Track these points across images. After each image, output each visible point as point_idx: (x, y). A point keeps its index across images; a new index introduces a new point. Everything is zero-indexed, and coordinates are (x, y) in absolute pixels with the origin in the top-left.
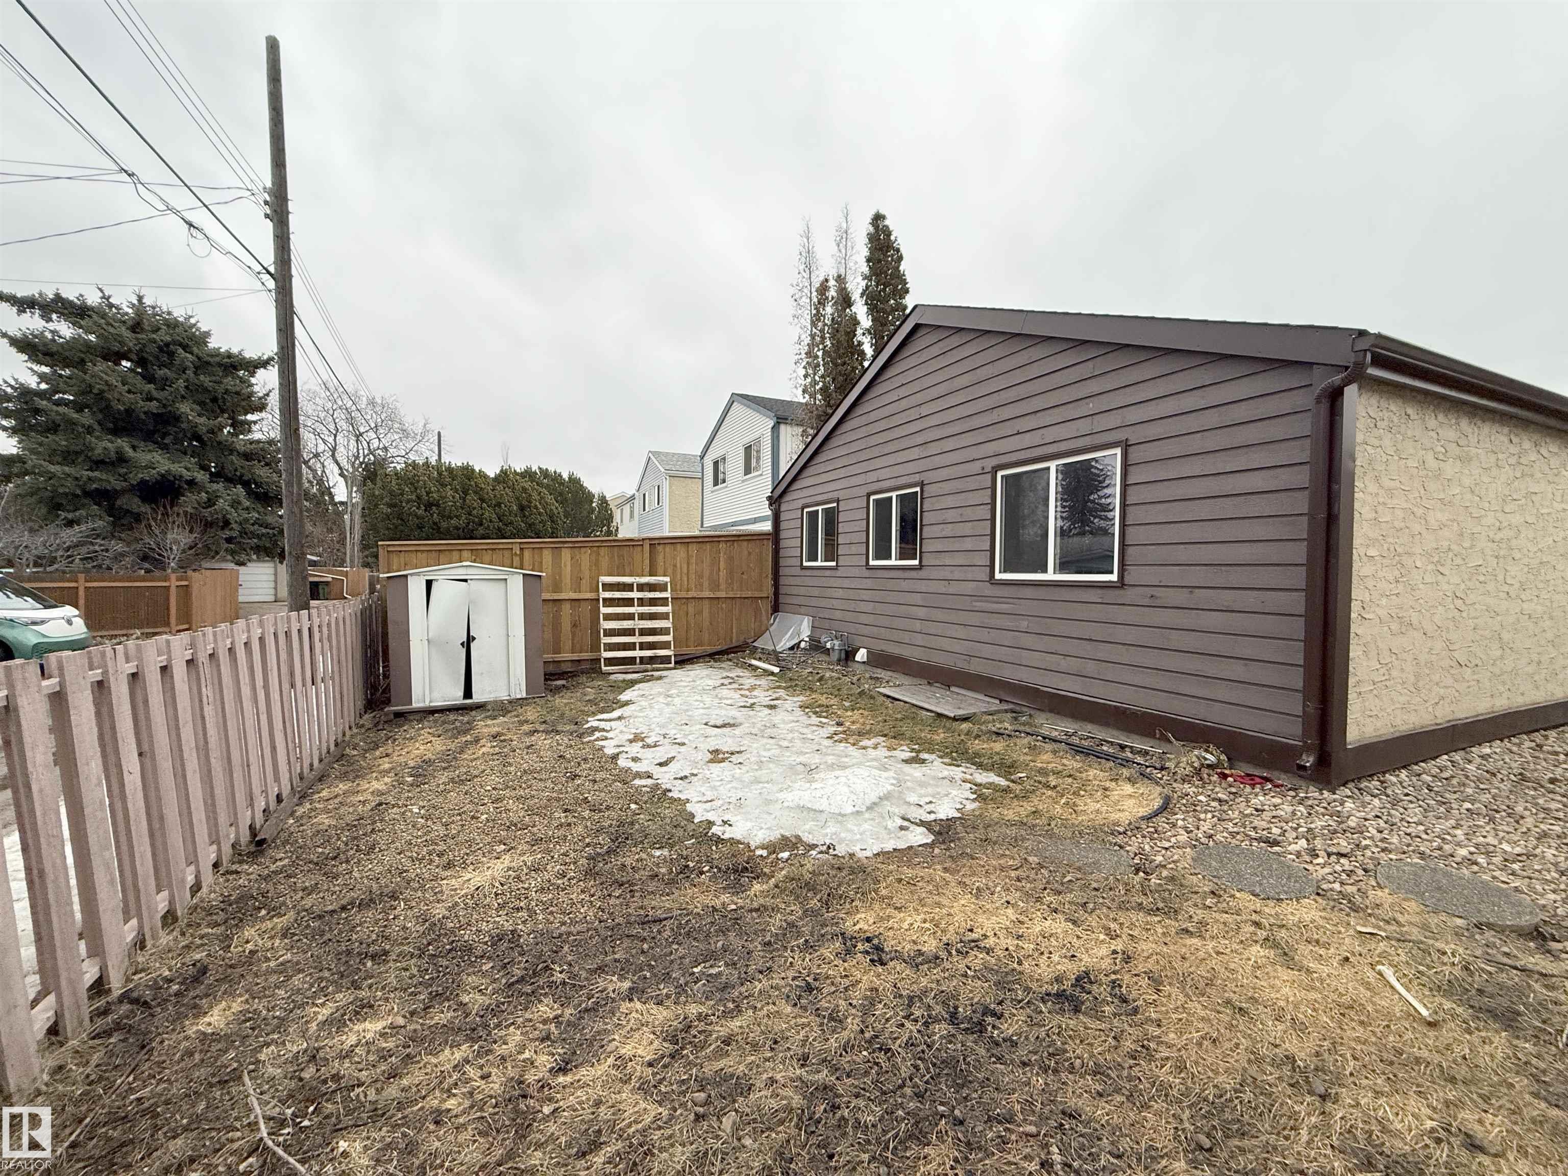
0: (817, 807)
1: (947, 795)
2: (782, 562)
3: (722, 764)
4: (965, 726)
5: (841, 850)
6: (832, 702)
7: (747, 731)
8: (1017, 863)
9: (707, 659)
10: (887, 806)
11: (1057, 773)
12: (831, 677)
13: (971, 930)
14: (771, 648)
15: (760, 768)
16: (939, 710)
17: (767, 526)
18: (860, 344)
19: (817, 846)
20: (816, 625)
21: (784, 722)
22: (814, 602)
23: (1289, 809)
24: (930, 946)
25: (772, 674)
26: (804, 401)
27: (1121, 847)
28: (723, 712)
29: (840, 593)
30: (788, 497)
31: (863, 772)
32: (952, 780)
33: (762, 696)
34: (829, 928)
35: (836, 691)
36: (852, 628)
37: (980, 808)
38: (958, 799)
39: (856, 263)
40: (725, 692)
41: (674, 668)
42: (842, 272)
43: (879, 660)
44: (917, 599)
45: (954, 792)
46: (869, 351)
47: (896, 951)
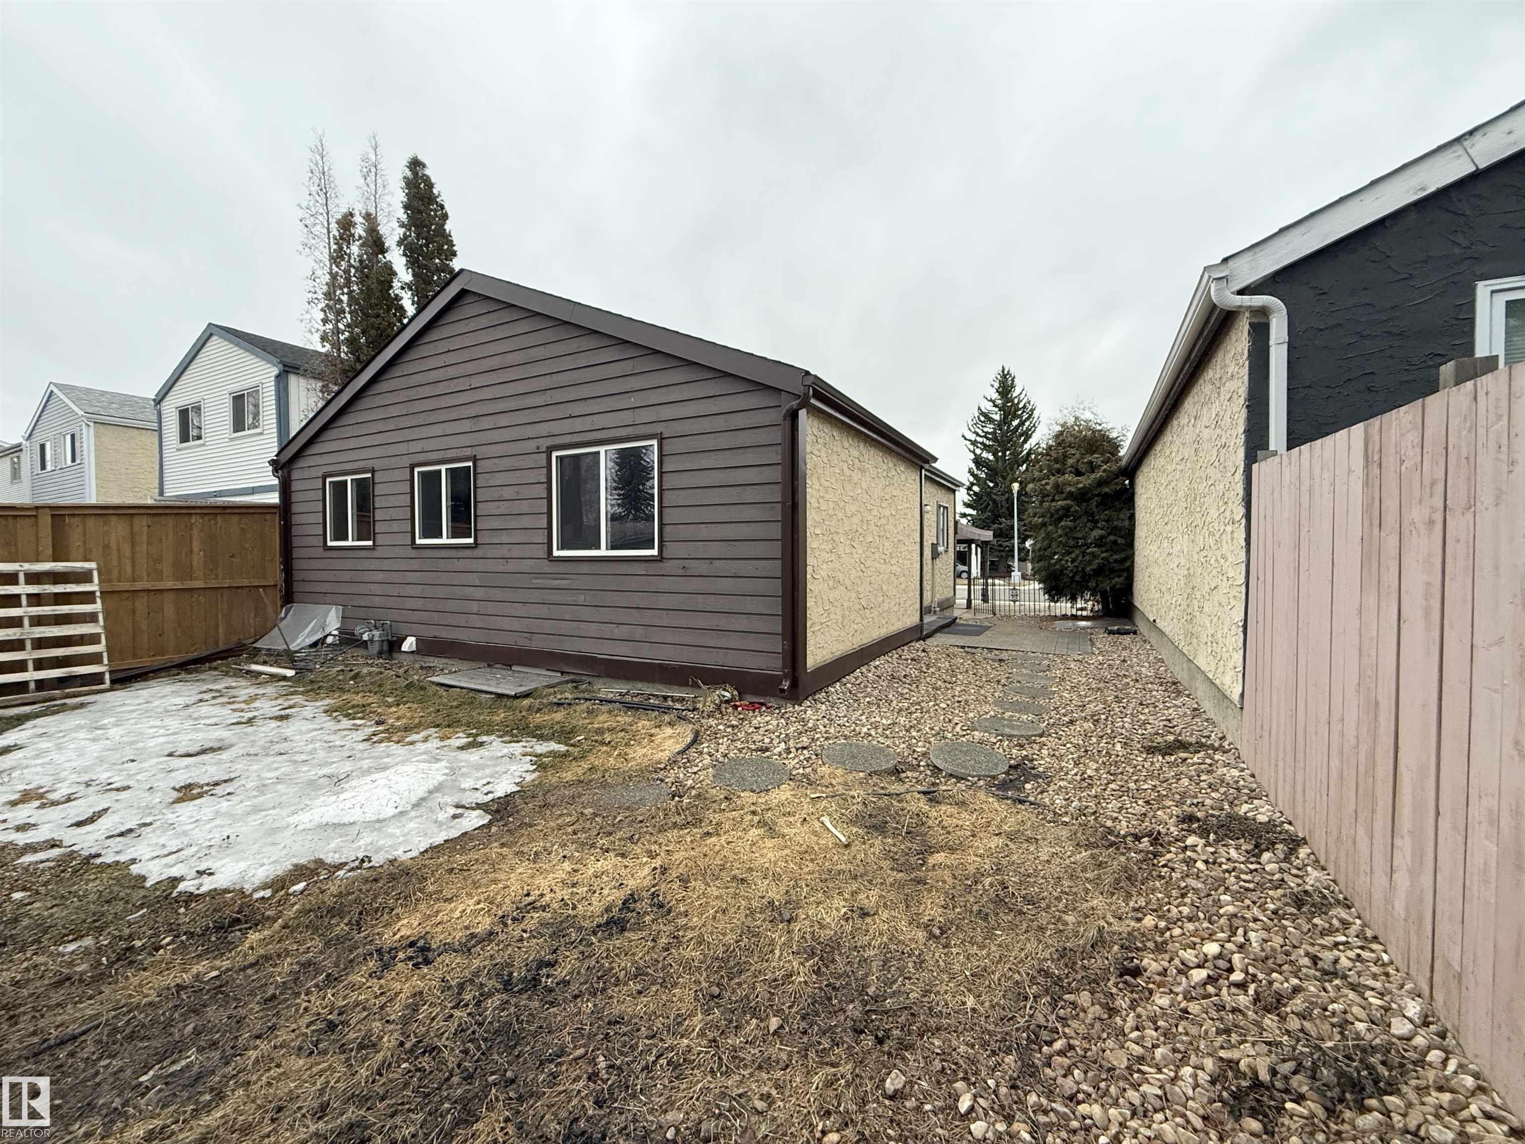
0: (346, 820)
1: (505, 773)
2: (296, 542)
3: (197, 802)
4: (526, 702)
5: (378, 860)
6: (370, 700)
7: (241, 752)
8: (574, 818)
9: (175, 671)
10: (439, 798)
11: (611, 730)
12: (370, 674)
13: (528, 895)
14: (282, 647)
15: (263, 793)
16: (499, 691)
17: (274, 498)
18: (398, 298)
19: (346, 864)
20: (348, 615)
21: (301, 733)
22: (345, 589)
23: (775, 723)
24: (484, 924)
25: (284, 678)
26: (323, 350)
27: (662, 780)
28: (201, 735)
29: (380, 576)
30: (301, 463)
31: (409, 768)
32: (511, 756)
33: (267, 707)
34: (361, 950)
35: (378, 688)
36: (395, 615)
37: (540, 777)
38: (517, 774)
39: (389, 205)
40: (204, 709)
41: (111, 690)
42: (372, 211)
43: (428, 647)
44: (474, 579)
45: (514, 768)
46: (410, 310)
47: (445, 945)
